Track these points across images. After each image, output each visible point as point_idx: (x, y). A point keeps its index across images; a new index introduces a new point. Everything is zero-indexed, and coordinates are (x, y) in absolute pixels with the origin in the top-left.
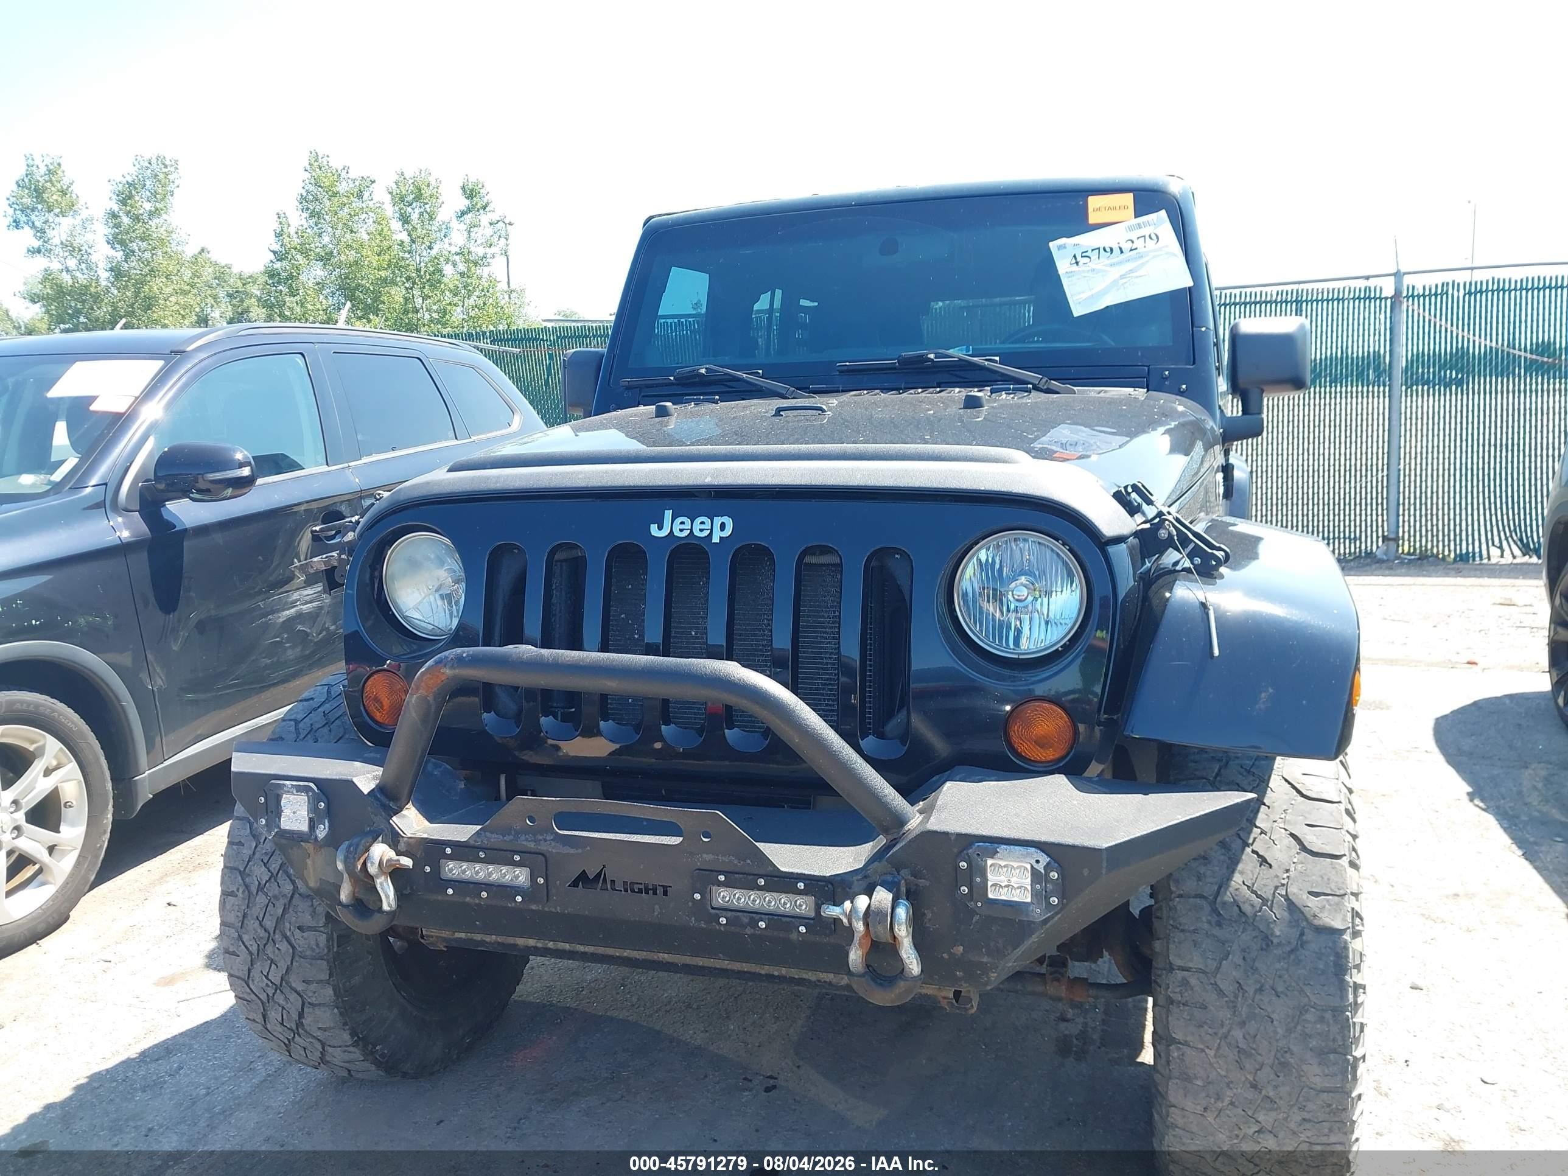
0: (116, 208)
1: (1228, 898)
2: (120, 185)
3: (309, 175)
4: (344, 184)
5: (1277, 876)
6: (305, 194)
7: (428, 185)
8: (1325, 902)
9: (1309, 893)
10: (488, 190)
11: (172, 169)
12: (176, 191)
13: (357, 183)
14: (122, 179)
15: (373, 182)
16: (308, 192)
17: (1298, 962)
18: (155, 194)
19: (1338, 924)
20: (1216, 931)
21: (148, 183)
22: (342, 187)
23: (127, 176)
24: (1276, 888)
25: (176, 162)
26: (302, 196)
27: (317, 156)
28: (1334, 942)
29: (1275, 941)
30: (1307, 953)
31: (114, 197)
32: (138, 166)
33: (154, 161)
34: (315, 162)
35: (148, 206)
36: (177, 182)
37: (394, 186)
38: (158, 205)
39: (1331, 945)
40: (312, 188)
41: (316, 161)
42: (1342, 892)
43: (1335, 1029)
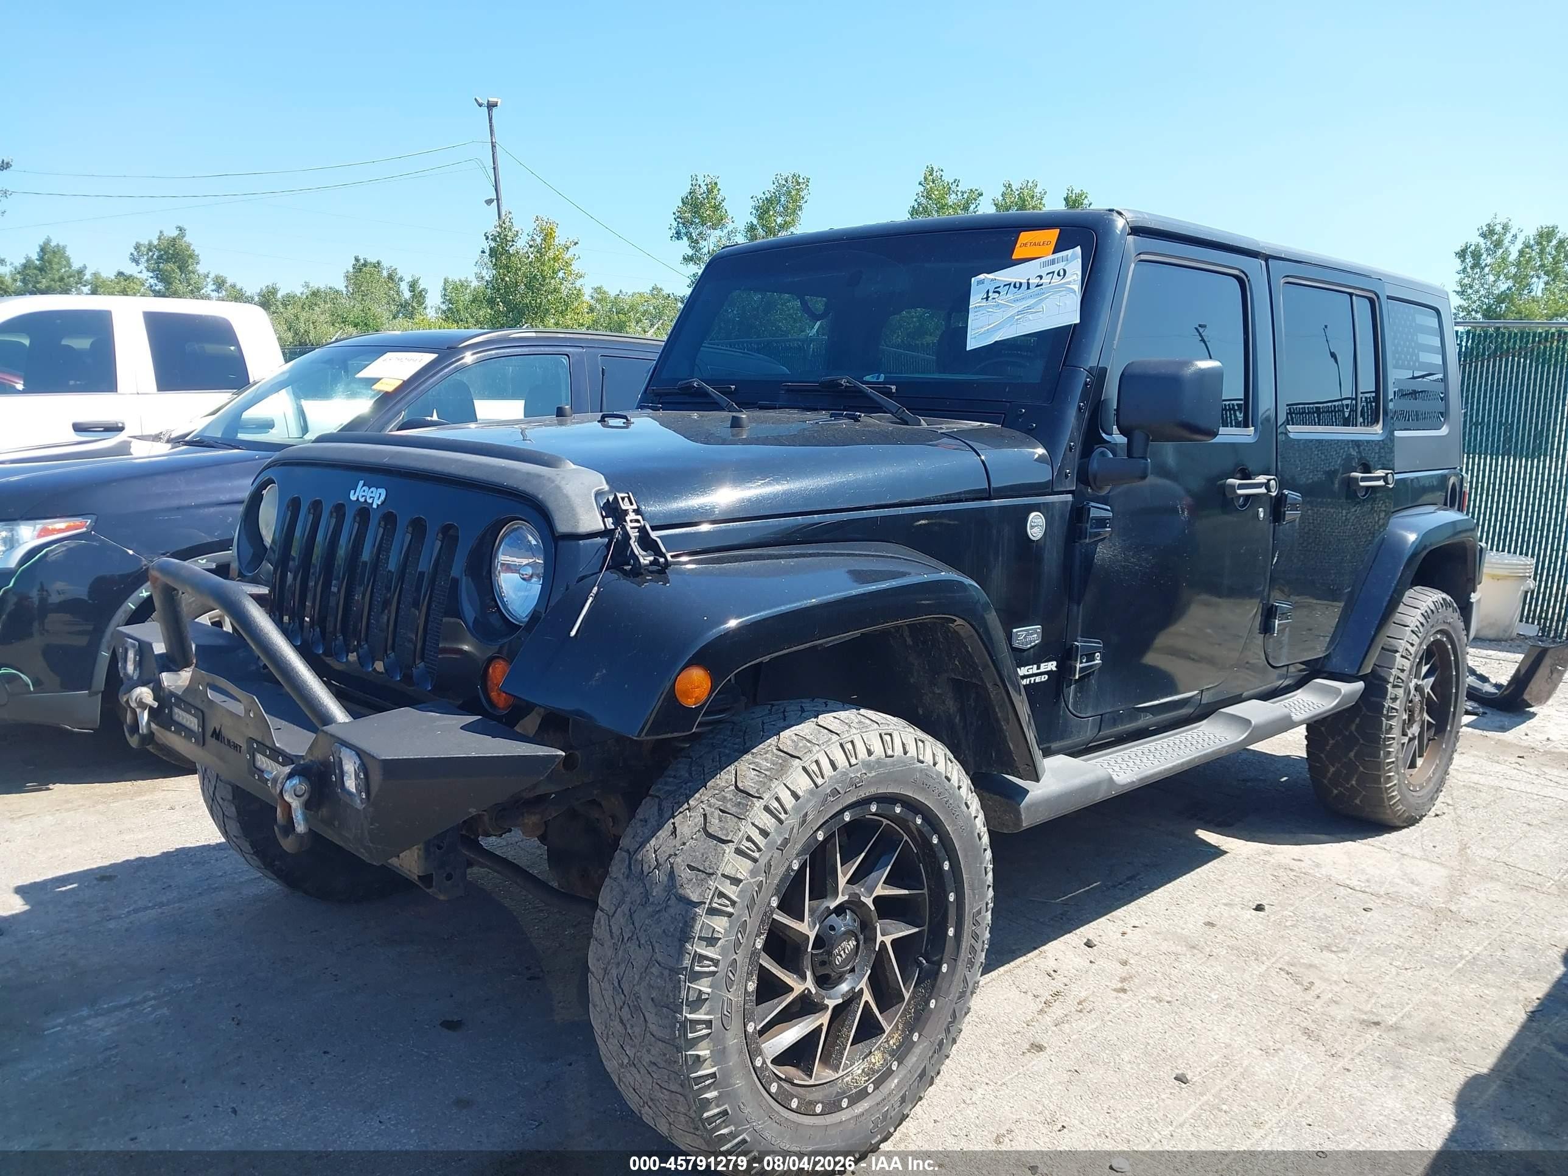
0: (755, 222)
1: (639, 857)
2: (760, 201)
3: (922, 189)
4: (953, 196)
5: (675, 846)
6: (916, 206)
7: (1033, 197)
8: (694, 876)
9: (688, 865)
10: (1091, 200)
11: (804, 186)
12: (804, 206)
13: (965, 196)
14: (763, 196)
15: (981, 195)
16: (919, 204)
17: (659, 921)
18: (786, 208)
19: (694, 898)
20: (625, 883)
21: (783, 199)
22: (952, 199)
23: (767, 193)
24: (670, 856)
25: (808, 180)
26: (913, 207)
27: (933, 170)
28: (687, 911)
29: (651, 899)
30: (667, 916)
31: (754, 212)
32: (776, 184)
33: (790, 179)
34: (930, 177)
35: (779, 220)
36: (806, 198)
37: (1000, 198)
38: (788, 219)
39: (684, 913)
40: (924, 201)
41: (931, 175)
42: (711, 871)
43: (669, 986)
